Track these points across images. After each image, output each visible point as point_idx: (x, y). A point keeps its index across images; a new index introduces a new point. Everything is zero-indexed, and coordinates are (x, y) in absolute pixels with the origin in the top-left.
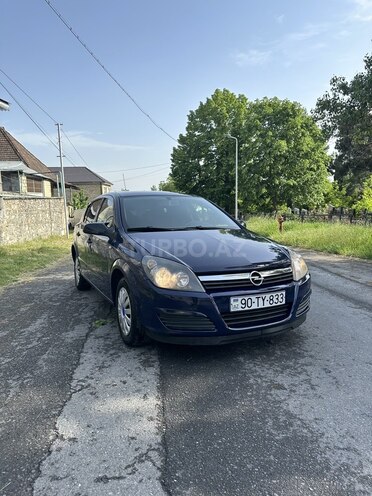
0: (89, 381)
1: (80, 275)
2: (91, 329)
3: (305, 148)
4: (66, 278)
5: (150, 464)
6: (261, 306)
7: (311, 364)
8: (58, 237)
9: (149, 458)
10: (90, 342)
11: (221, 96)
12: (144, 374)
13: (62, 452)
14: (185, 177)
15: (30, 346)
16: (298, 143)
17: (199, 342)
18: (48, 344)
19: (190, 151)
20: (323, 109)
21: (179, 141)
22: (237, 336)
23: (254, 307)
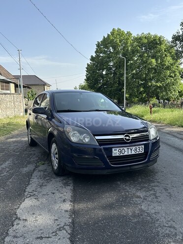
0: (35, 193)
1: (31, 137)
2: (36, 167)
3: (167, 64)
4: (23, 139)
5: (65, 232)
6: (130, 153)
7: (157, 186)
8: (19, 117)
9: (64, 229)
10: (36, 173)
11: (116, 33)
12: (64, 189)
13: (19, 225)
14: (94, 81)
15: (2, 175)
16: (162, 61)
17: (95, 172)
18: (13, 174)
19: (97, 65)
20: (176, 40)
21: (91, 60)
22: (116, 170)
23: (126, 154)
